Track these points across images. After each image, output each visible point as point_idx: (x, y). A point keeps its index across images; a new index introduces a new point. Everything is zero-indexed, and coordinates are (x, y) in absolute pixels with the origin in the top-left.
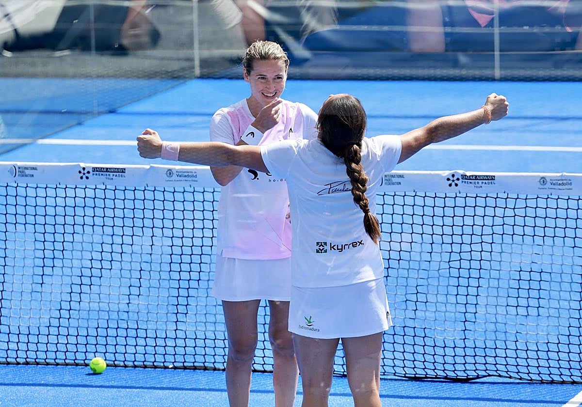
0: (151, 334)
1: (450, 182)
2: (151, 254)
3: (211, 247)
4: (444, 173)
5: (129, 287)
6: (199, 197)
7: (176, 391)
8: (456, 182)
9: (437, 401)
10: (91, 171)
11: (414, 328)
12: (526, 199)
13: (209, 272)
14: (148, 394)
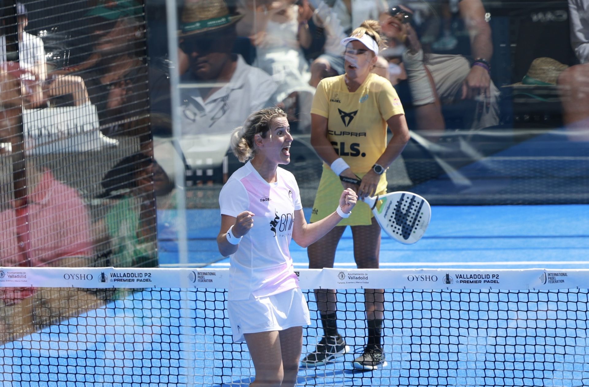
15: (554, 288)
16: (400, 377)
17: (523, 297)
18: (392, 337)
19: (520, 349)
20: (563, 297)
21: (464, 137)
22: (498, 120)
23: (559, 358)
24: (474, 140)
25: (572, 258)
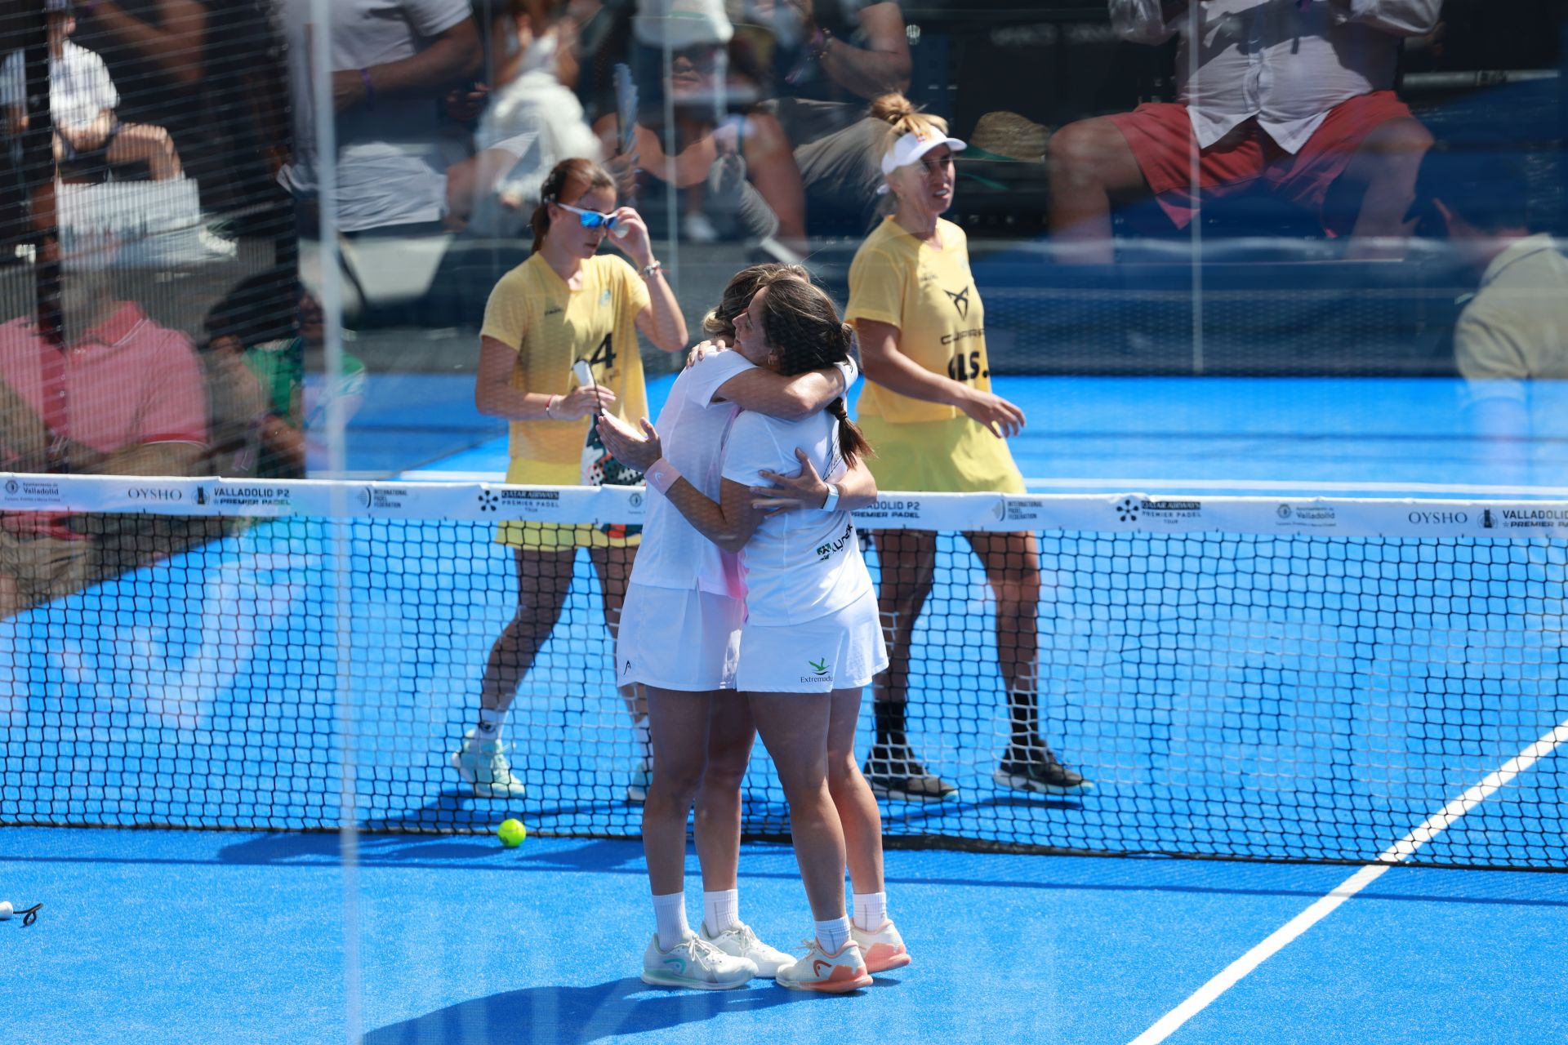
1: (1123, 513)
2: (603, 641)
4: (1113, 498)
5: (565, 698)
8: (1134, 513)
9: (1100, 892)
10: (499, 496)
12: (1255, 542)
14: (599, 882)
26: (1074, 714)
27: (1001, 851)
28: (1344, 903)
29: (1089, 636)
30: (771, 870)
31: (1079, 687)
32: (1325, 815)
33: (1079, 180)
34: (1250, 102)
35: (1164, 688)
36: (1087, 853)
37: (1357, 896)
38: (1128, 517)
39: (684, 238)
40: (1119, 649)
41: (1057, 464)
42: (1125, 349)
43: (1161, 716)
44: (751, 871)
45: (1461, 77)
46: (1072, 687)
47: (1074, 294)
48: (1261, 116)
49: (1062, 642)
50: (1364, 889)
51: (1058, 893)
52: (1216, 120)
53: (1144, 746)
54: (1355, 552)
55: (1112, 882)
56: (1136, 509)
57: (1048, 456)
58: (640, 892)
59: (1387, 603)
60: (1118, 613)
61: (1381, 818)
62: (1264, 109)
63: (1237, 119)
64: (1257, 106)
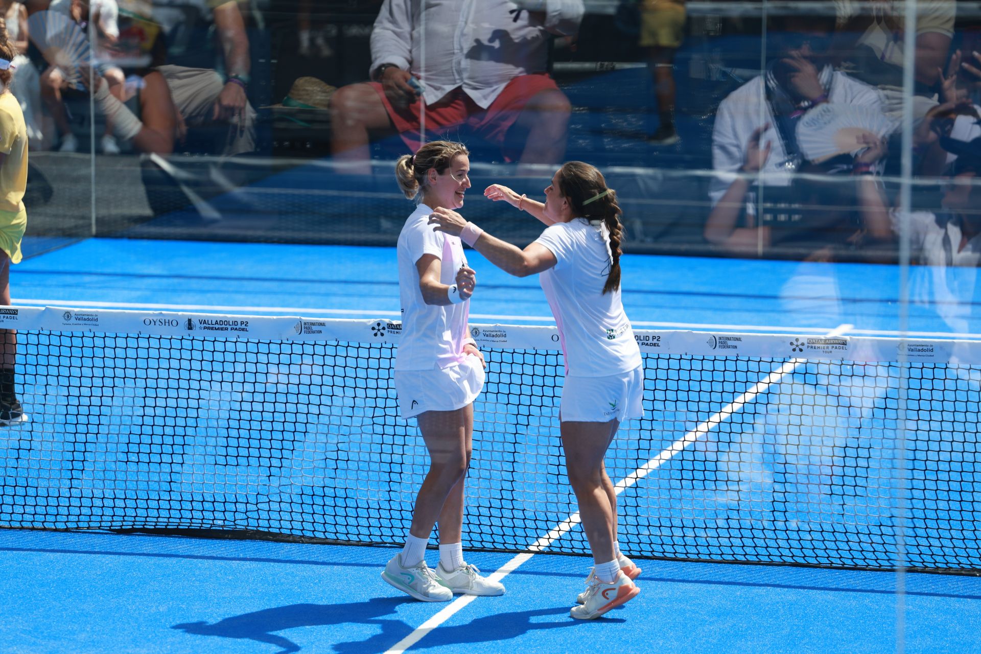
0: (42, 492)
2: (44, 405)
3: (112, 397)
4: (369, 322)
5: (19, 440)
6: (99, 342)
7: (68, 554)
8: (382, 331)
9: (356, 568)
11: (335, 488)
13: (109, 426)
14: (38, 558)
15: (310, 339)
16: (130, 433)
17: (275, 348)
18: (123, 388)
19: (269, 407)
20: (319, 350)
21: (215, 164)
22: (253, 145)
23: (311, 418)
24: (226, 168)
25: (332, 306)
26: (342, 455)
27: (295, 542)
28: (506, 577)
29: (353, 407)
30: (148, 551)
31: (346, 439)
32: (496, 521)
33: (350, 122)
34: (457, 77)
35: (399, 440)
36: (348, 543)
37: (514, 572)
38: (379, 333)
39: (100, 151)
40: (371, 416)
41: (335, 300)
42: (378, 230)
43: (396, 458)
44: (135, 551)
45: (587, 65)
46: (341, 438)
47: (348, 194)
48: (464, 86)
49: (336, 411)
50: (518, 568)
51: (329, 568)
52: (437, 89)
53: (386, 477)
54: (518, 359)
55: (364, 561)
56: (384, 328)
57: (327, 295)
58: (63, 564)
59: (537, 391)
60: (371, 393)
61: (530, 524)
62: (466, 81)
63: (449, 88)
64: (462, 79)
